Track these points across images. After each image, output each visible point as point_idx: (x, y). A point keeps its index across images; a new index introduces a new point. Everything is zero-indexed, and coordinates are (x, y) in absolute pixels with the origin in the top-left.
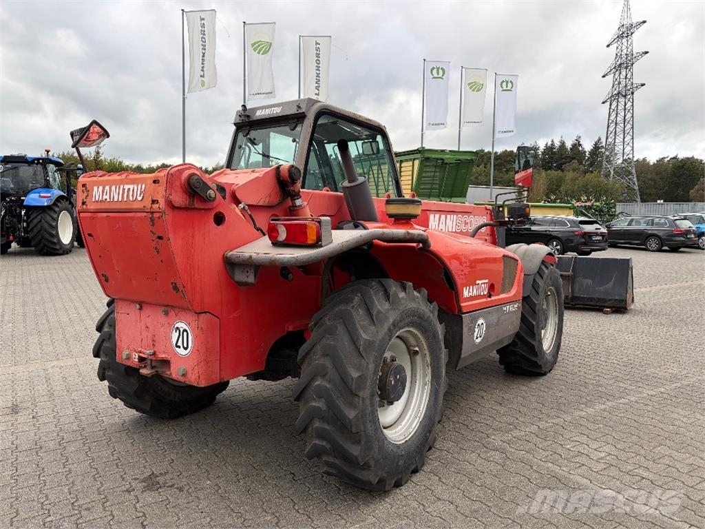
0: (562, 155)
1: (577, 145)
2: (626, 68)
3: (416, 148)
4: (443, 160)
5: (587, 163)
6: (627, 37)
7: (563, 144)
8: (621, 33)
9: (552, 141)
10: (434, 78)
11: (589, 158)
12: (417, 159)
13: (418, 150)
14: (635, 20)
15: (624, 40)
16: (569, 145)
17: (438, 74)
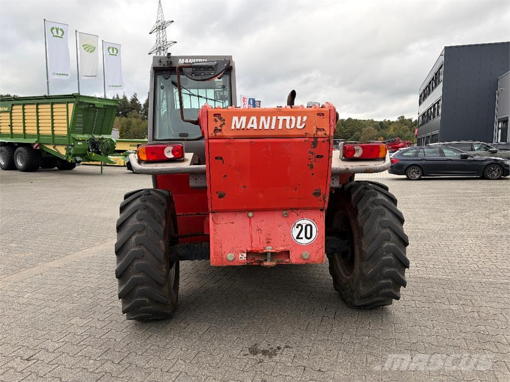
0: (125, 106)
1: (134, 100)
2: (164, 50)
3: (71, 94)
4: (94, 104)
5: (142, 113)
6: (162, 29)
7: (125, 98)
8: (158, 26)
9: (117, 95)
10: (54, 36)
11: (143, 109)
12: (72, 102)
13: (72, 95)
14: (166, 19)
15: (161, 31)
16: (129, 99)
17: (58, 33)
